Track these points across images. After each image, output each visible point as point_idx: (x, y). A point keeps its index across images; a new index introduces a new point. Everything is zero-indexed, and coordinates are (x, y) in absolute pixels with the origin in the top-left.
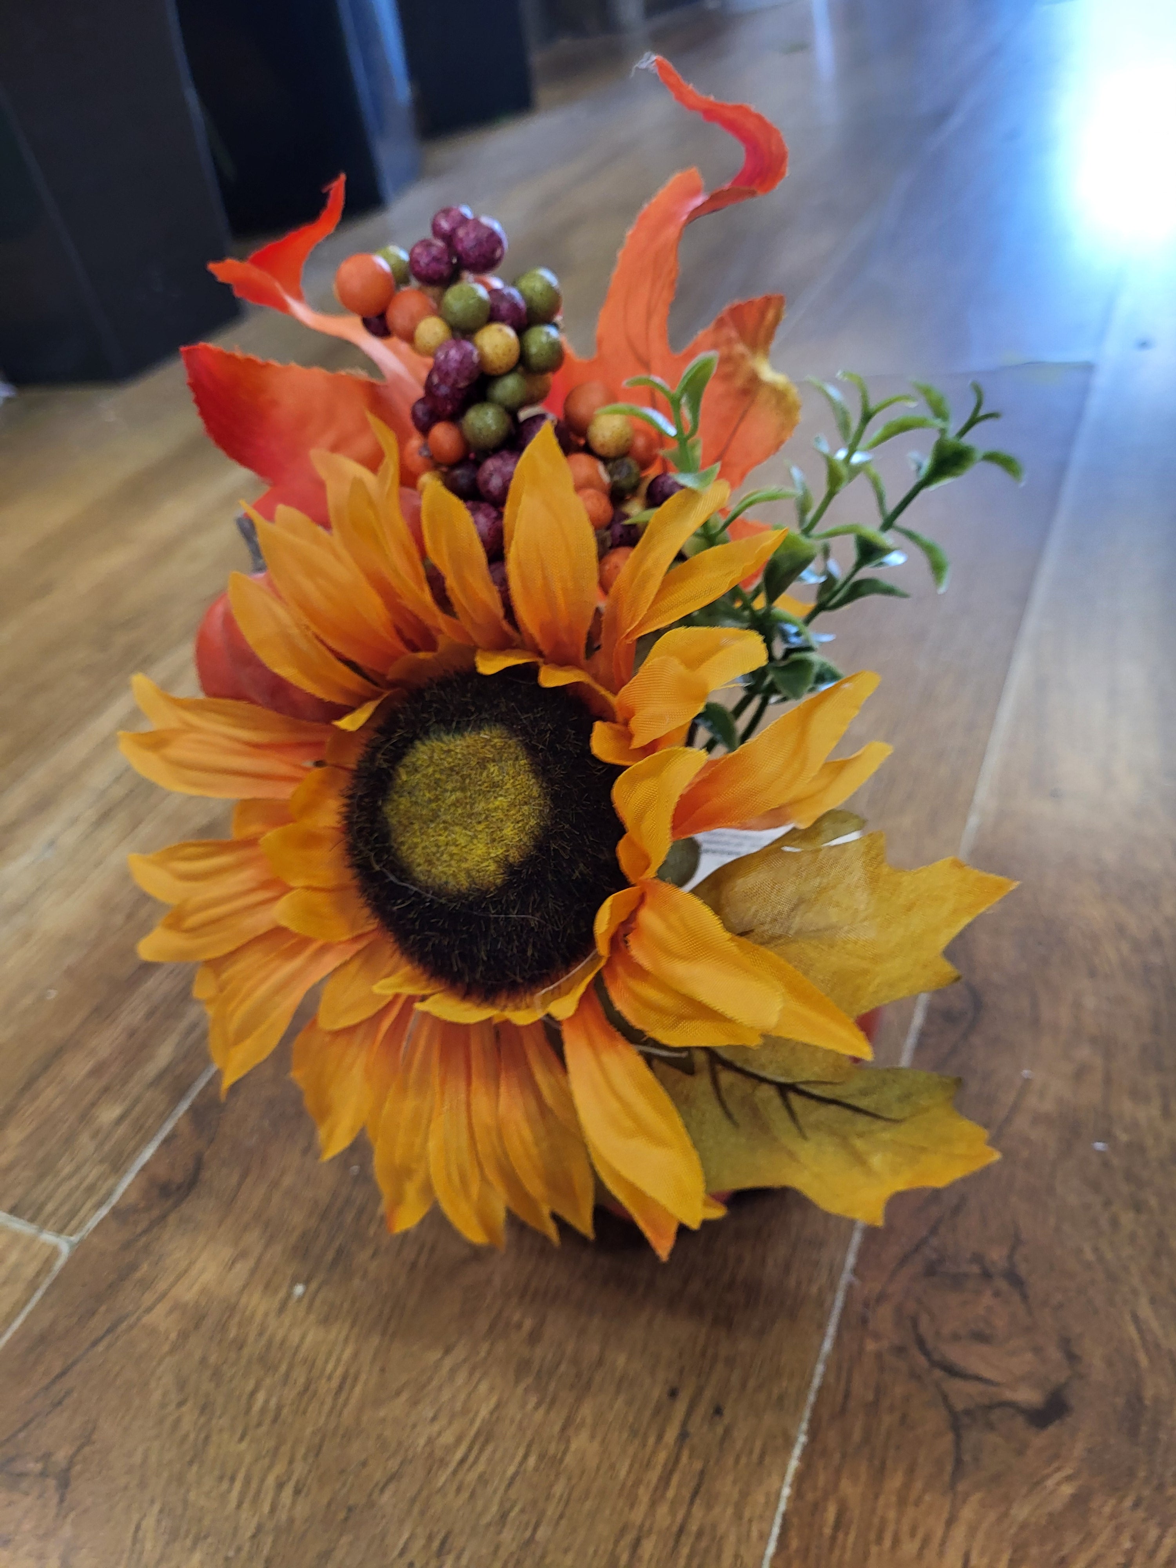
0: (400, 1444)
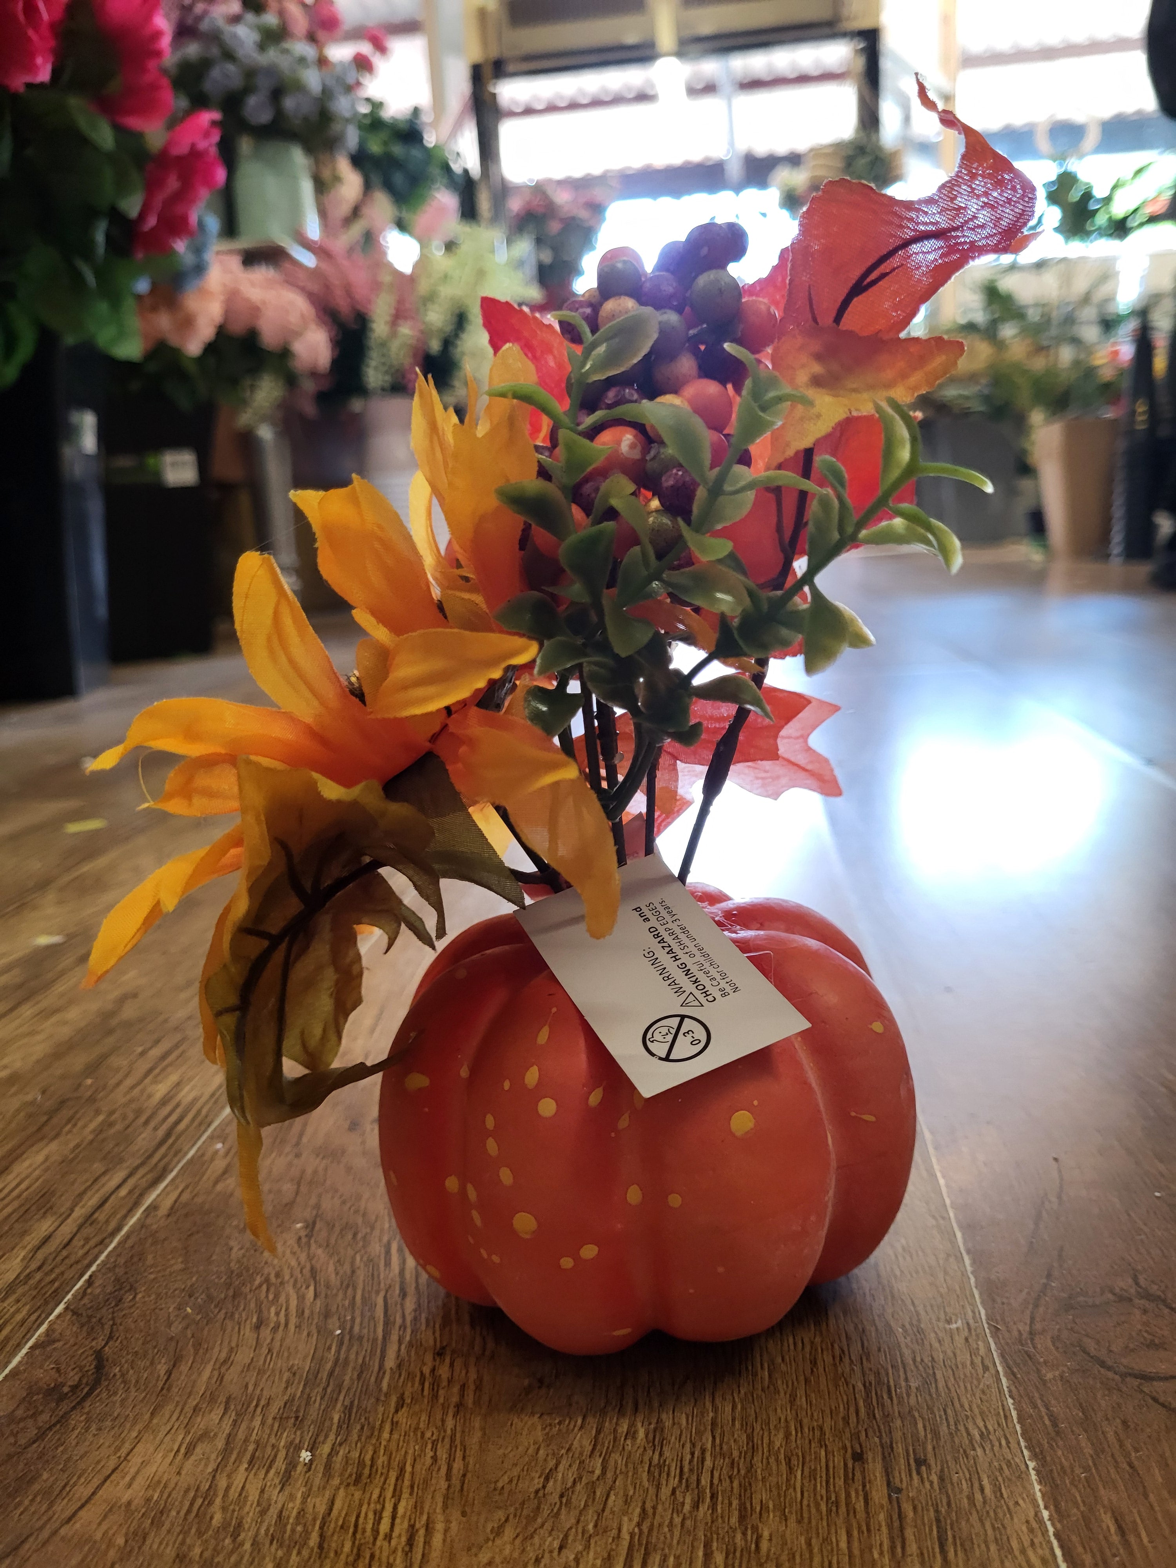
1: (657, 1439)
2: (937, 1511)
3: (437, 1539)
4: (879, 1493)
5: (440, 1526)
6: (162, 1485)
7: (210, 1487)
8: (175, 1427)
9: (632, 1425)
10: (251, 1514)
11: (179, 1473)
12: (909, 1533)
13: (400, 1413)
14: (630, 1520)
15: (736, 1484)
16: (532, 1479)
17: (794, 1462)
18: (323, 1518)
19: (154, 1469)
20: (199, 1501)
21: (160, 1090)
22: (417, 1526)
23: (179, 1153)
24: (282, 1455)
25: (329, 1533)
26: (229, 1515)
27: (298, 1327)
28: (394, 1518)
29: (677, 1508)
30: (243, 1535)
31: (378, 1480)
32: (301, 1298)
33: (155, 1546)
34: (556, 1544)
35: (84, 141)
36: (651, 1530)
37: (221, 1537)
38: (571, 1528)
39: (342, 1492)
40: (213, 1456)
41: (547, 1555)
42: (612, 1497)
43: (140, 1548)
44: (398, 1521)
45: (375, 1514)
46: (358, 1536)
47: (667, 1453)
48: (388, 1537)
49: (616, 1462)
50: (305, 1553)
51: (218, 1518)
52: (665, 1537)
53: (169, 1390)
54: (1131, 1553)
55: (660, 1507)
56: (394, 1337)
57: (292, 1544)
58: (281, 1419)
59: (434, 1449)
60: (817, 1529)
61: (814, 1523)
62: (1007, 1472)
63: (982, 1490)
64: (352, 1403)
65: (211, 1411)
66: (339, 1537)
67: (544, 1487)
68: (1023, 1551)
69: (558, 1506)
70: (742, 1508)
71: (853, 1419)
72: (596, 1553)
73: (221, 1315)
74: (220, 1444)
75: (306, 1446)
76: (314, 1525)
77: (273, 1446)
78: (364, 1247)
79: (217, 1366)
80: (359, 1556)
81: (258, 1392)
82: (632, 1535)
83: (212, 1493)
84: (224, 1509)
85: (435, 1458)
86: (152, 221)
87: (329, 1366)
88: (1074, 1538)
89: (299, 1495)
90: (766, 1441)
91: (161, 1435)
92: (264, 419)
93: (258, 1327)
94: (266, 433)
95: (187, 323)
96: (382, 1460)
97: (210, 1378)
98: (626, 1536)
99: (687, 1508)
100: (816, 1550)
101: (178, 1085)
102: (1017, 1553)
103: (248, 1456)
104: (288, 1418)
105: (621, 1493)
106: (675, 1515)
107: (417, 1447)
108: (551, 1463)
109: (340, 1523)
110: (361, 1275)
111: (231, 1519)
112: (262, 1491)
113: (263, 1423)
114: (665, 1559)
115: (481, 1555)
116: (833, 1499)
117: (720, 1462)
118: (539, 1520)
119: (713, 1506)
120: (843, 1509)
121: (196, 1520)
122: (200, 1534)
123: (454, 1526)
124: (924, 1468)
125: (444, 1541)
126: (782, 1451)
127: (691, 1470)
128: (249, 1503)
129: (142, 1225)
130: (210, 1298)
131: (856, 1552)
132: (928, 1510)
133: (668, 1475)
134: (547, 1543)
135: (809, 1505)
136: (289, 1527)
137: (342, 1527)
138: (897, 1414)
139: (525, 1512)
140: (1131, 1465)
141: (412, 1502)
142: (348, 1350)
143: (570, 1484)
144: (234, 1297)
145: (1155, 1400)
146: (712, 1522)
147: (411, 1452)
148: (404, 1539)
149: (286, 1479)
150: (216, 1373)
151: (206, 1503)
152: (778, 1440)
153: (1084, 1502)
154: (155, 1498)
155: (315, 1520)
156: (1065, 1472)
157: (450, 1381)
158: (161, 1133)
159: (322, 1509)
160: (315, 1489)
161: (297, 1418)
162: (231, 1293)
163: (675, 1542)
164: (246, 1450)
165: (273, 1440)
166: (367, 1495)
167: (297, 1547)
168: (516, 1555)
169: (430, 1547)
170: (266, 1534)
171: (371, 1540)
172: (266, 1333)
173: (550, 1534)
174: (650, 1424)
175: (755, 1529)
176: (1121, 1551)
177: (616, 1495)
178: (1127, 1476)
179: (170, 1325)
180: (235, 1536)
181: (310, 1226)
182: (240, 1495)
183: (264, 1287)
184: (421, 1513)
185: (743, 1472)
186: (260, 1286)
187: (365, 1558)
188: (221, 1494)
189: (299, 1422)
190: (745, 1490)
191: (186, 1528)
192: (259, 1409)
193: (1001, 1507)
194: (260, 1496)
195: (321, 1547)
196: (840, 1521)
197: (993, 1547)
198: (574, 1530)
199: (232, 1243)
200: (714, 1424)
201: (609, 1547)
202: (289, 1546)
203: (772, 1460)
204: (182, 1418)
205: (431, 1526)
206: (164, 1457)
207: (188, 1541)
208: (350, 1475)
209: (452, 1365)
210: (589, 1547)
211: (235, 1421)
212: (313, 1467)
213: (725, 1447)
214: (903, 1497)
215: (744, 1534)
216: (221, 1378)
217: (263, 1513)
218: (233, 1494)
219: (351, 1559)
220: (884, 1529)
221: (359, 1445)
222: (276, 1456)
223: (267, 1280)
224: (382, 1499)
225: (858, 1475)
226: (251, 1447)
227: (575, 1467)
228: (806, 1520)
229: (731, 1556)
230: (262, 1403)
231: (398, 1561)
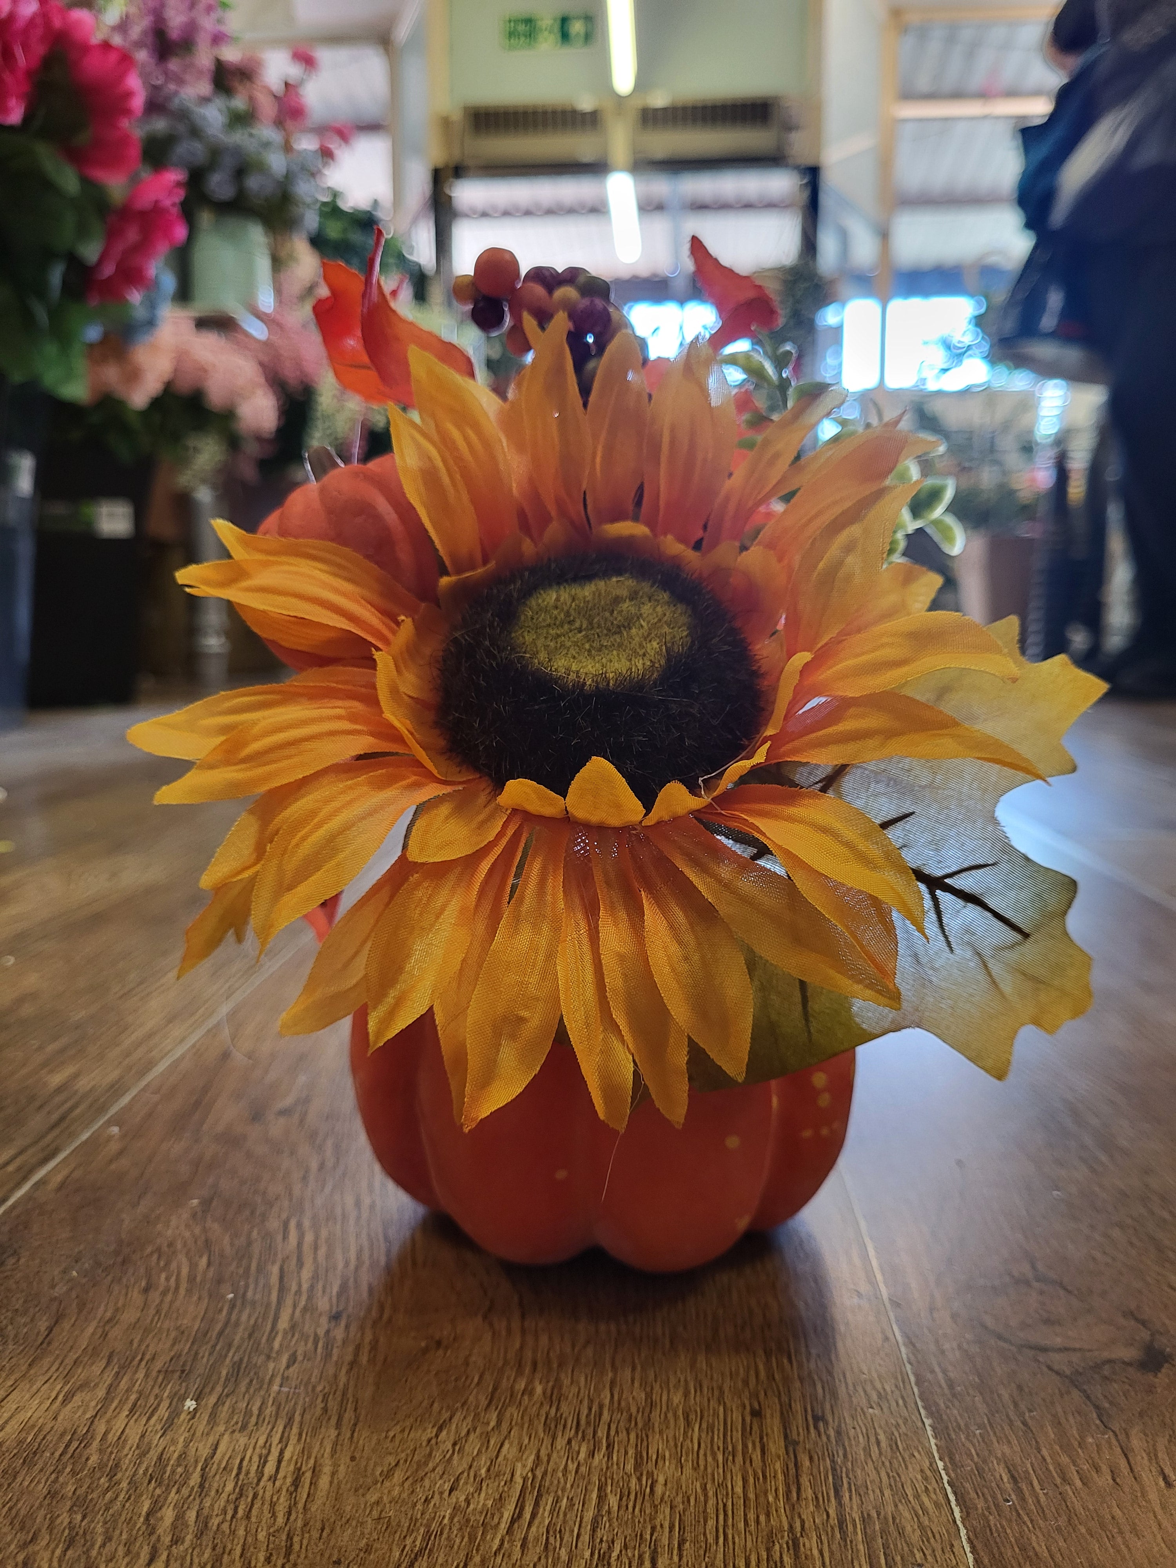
0: (413, 1521)
1: (554, 1397)
2: (833, 1461)
3: (324, 1482)
4: (776, 1446)
5: (327, 1470)
6: (36, 1429)
7: (88, 1431)
8: (54, 1378)
9: (530, 1382)
10: (129, 1456)
11: (55, 1418)
12: (805, 1480)
13: (291, 1370)
14: (524, 1466)
15: (633, 1436)
16: (425, 1430)
17: (692, 1416)
18: (206, 1460)
19: (29, 1414)
20: (75, 1444)
21: (56, 1079)
22: (304, 1469)
23: (73, 1135)
24: (165, 1404)
25: (211, 1474)
26: (106, 1457)
27: (189, 1291)
28: (279, 1461)
29: (572, 1455)
30: (119, 1475)
31: (265, 1429)
32: (193, 1266)
33: (26, 1483)
34: (447, 1487)
35: (48, 185)
36: (545, 1473)
37: (98, 1475)
38: (462, 1473)
39: (226, 1437)
40: (93, 1403)
41: (437, 1496)
42: (506, 1445)
43: (9, 1485)
44: (284, 1464)
45: (260, 1457)
46: (241, 1477)
47: (564, 1408)
48: (273, 1478)
49: (512, 1415)
50: (185, 1491)
51: (94, 1459)
52: (559, 1482)
53: (49, 1343)
54: (1023, 1499)
55: (555, 1455)
56: (289, 1301)
57: (172, 1484)
58: (167, 1373)
59: (325, 1399)
60: (713, 1475)
61: (709, 1470)
62: (903, 1429)
63: (878, 1443)
64: (241, 1360)
65: (93, 1364)
66: (221, 1478)
67: (437, 1436)
68: (917, 1496)
69: (450, 1452)
70: (638, 1457)
71: (752, 1381)
72: (487, 1494)
73: (109, 1278)
74: (101, 1393)
75: (191, 1397)
76: (196, 1467)
77: (156, 1396)
78: (263, 1221)
79: (101, 1324)
80: (241, 1494)
81: (143, 1347)
82: (525, 1479)
83: (89, 1437)
84: (101, 1451)
85: (325, 1410)
86: (109, 270)
87: (218, 1327)
88: (967, 1485)
89: (181, 1440)
90: (664, 1398)
91: (39, 1384)
92: (204, 481)
93: (146, 1290)
94: (204, 495)
95: (134, 376)
96: (269, 1410)
97: (93, 1334)
98: (518, 1480)
99: (582, 1456)
100: (710, 1494)
101: (76, 1076)
102: (911, 1499)
103: (129, 1405)
104: (173, 1372)
105: (516, 1442)
106: (570, 1462)
107: (307, 1400)
108: (446, 1415)
109: (223, 1466)
110: (256, 1249)
111: (108, 1460)
112: (143, 1436)
113: (147, 1376)
114: (557, 1500)
115: (368, 1496)
116: (730, 1448)
117: (617, 1416)
118: (431, 1466)
119: (609, 1456)
120: (739, 1458)
121: (72, 1461)
122: (73, 1473)
123: (342, 1469)
124: (821, 1424)
125: (331, 1483)
126: (681, 1407)
127: (588, 1423)
128: (128, 1447)
129: (28, 1197)
130: (98, 1264)
131: (752, 1496)
132: (824, 1460)
133: (565, 1427)
134: (438, 1485)
135: (705, 1455)
136: (169, 1468)
137: (225, 1469)
138: (796, 1376)
139: (416, 1458)
140: (1025, 1423)
141: (299, 1447)
142: (240, 1312)
143: (463, 1433)
144: (124, 1262)
145: (1050, 1368)
146: (607, 1468)
147: (301, 1403)
148: (289, 1480)
149: (169, 1425)
150: (100, 1331)
151: (82, 1445)
152: (677, 1399)
153: (978, 1454)
154: (29, 1440)
155: (196, 1462)
156: (960, 1428)
157: (344, 1342)
158: (55, 1117)
159: (205, 1452)
160: (199, 1434)
161: (183, 1371)
162: (120, 1259)
163: (569, 1486)
164: (127, 1399)
165: (156, 1390)
166: (253, 1441)
167: (176, 1487)
168: (405, 1495)
169: (316, 1489)
170: (145, 1474)
171: (255, 1481)
172: (155, 1296)
173: (441, 1478)
174: (548, 1382)
175: (650, 1475)
176: (1014, 1497)
177: (511, 1444)
178: (1021, 1433)
179: (53, 1287)
180: (112, 1475)
181: (206, 1204)
182: (119, 1438)
183: (155, 1256)
184: (309, 1458)
185: (640, 1425)
186: (152, 1253)
187: (247, 1497)
188: (99, 1438)
189: (185, 1374)
190: (642, 1440)
191: (60, 1467)
192: (143, 1363)
193: (897, 1458)
194: (140, 1440)
195: (202, 1486)
196: (736, 1469)
197: (887, 1493)
198: (466, 1474)
199: (124, 1216)
200: (613, 1383)
201: (501, 1489)
202: (168, 1485)
203: (670, 1415)
204: (61, 1369)
205: (317, 1469)
206: (40, 1403)
207: (61, 1479)
208: (237, 1423)
209: (347, 1327)
210: (481, 1490)
211: (118, 1373)
212: (198, 1415)
213: (623, 1404)
214: (800, 1449)
215: (639, 1479)
216: (105, 1335)
217: (144, 1454)
218: (112, 1438)
219: (233, 1497)
220: (780, 1477)
221: (247, 1396)
222: (159, 1405)
223: (159, 1250)
224: (268, 1445)
225: (755, 1428)
226: (133, 1397)
227: (470, 1419)
228: (702, 1467)
229: (625, 1499)
230: (147, 1357)
231: (282, 1500)
